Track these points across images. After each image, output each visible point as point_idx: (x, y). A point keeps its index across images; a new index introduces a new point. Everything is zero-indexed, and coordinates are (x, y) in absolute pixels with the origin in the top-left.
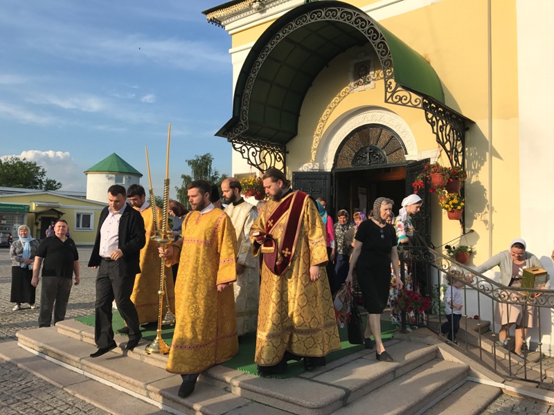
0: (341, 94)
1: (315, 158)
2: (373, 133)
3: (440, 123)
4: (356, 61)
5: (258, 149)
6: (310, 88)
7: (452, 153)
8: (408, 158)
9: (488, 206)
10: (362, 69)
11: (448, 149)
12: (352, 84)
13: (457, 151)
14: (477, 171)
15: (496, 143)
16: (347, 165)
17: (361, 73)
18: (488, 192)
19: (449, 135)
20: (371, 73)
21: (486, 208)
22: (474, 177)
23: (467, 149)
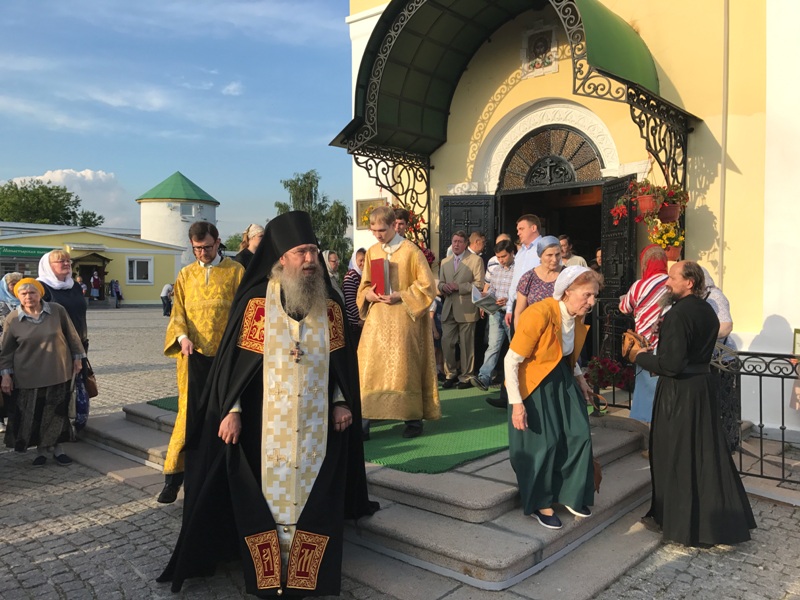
0: (510, 80)
1: (472, 176)
2: (556, 138)
3: (652, 123)
4: (530, 32)
5: (390, 163)
6: (465, 73)
7: (668, 166)
8: (605, 173)
9: (718, 241)
10: (540, 44)
11: (663, 159)
12: (525, 66)
13: (675, 162)
14: (703, 191)
15: (733, 151)
16: (518, 184)
17: (538, 49)
18: (718, 221)
19: (664, 140)
20: (552, 50)
21: (716, 244)
22: (699, 200)
23: (689, 160)
